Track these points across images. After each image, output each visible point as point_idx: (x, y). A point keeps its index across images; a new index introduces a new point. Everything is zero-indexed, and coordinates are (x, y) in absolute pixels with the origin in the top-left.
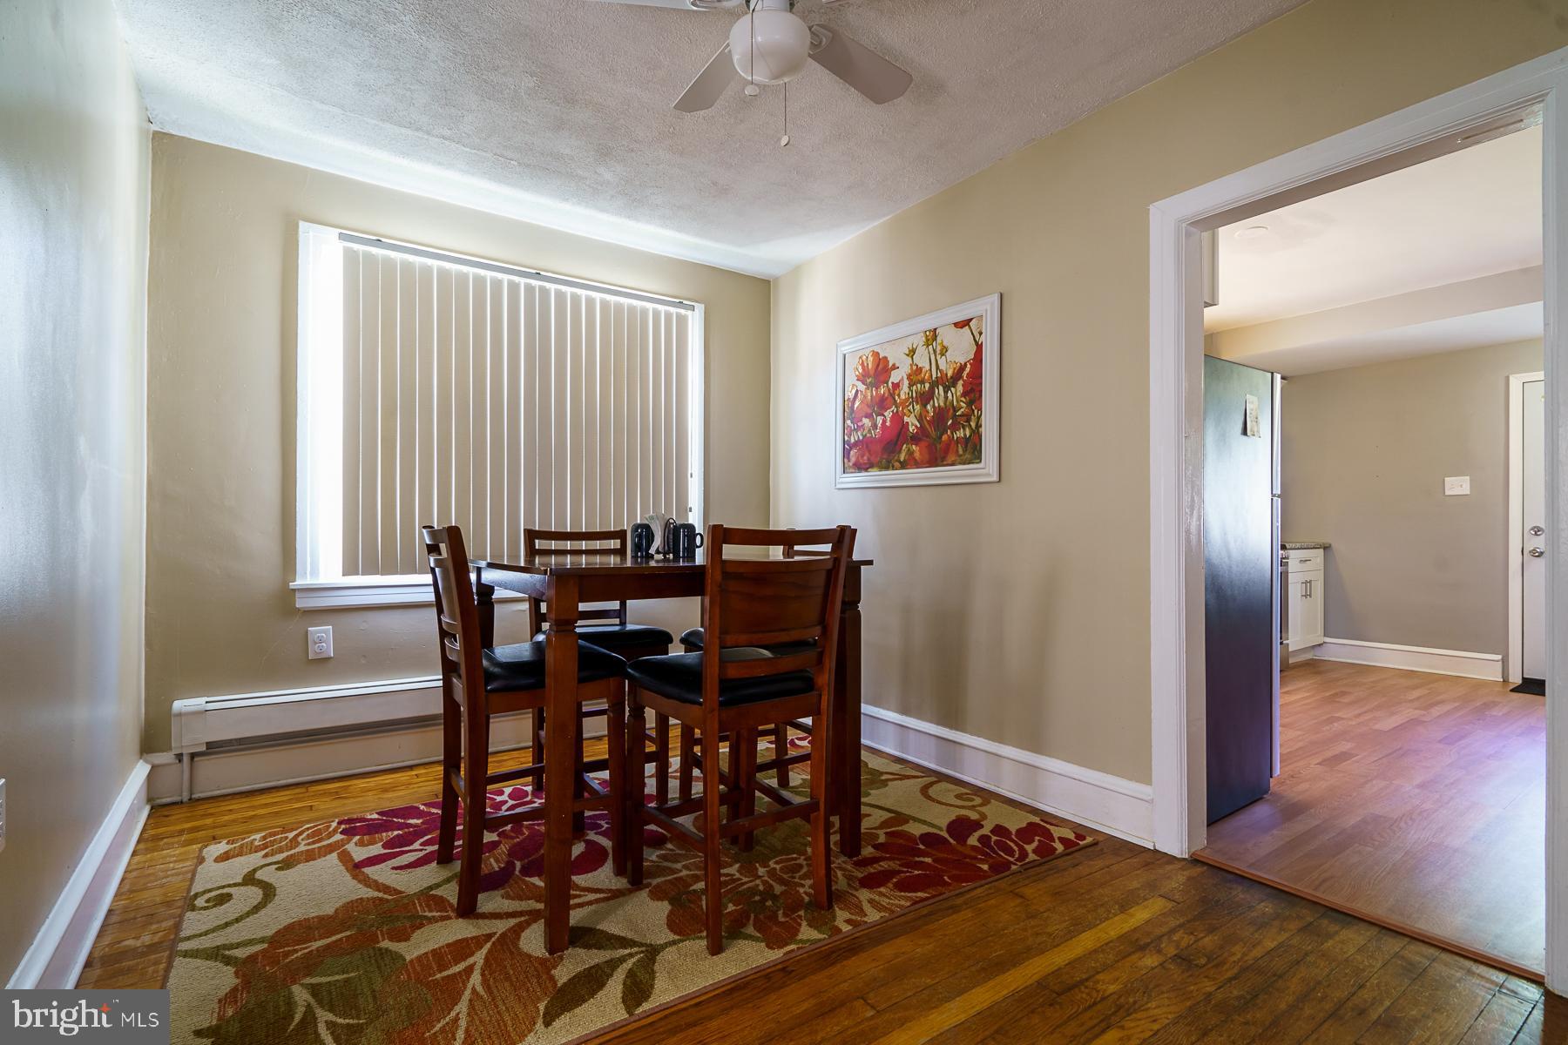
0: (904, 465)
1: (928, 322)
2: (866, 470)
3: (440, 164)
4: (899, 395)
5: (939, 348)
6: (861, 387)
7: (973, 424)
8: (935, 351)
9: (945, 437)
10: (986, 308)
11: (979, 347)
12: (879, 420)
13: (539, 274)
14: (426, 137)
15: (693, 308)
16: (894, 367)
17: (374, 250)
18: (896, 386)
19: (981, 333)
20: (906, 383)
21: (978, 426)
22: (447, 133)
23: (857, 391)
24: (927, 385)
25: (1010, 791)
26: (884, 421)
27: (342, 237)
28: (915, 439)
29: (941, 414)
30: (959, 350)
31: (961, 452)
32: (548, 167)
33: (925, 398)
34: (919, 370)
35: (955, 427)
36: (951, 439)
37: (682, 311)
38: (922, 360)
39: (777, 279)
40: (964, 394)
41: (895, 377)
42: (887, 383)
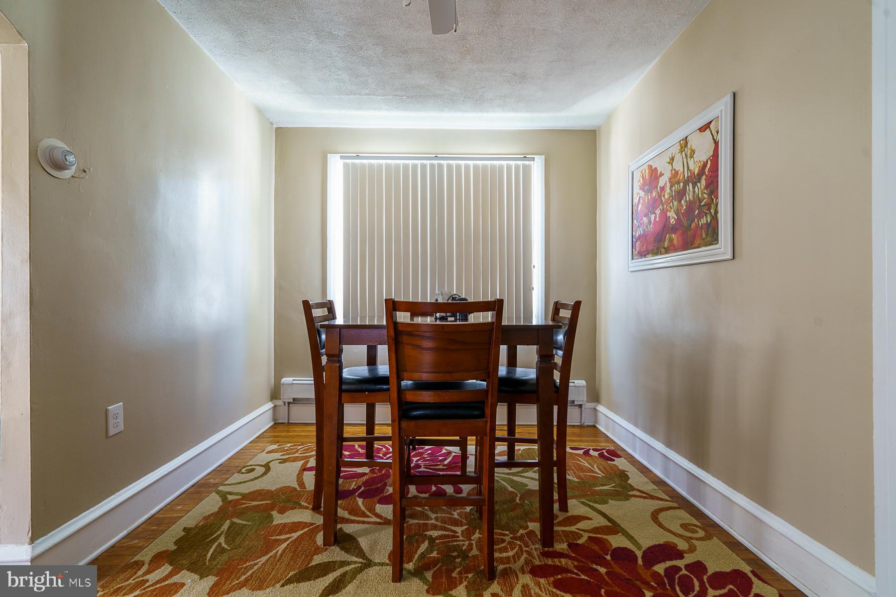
0: (667, 251)
1: (679, 135)
2: (645, 256)
3: (375, 109)
4: (664, 196)
5: (689, 152)
6: (642, 194)
7: (713, 211)
8: (686, 155)
9: (693, 225)
10: (721, 109)
11: (716, 143)
12: (653, 218)
13: (437, 156)
14: (360, 97)
15: (533, 159)
16: (662, 174)
17: (357, 161)
18: (663, 189)
19: (718, 132)
20: (668, 185)
21: (716, 212)
22: (367, 91)
23: (640, 197)
24: (682, 184)
25: (739, 535)
26: (655, 218)
27: (342, 157)
28: (674, 230)
29: (690, 205)
30: (702, 150)
31: (704, 236)
32: (421, 94)
33: (681, 194)
34: (677, 173)
35: (700, 217)
36: (697, 226)
37: (527, 163)
38: (678, 166)
39: (600, 127)
40: (706, 187)
41: (663, 181)
42: (657, 188)
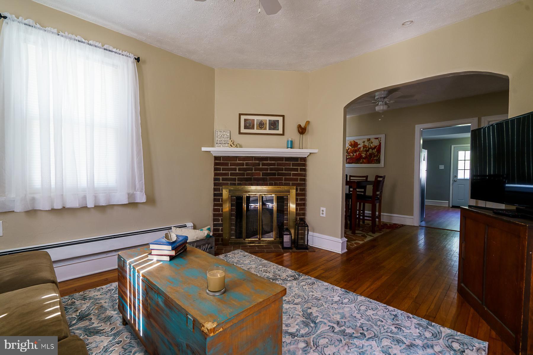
0: (361, 163)
1: (368, 137)
2: (351, 164)
4: (360, 150)
5: (371, 142)
6: (350, 147)
7: (378, 157)
8: (370, 143)
9: (372, 159)
10: (382, 137)
11: (380, 143)
12: (355, 154)
16: (359, 144)
18: (360, 148)
19: (381, 141)
20: (362, 148)
21: (380, 157)
23: (349, 148)
24: (368, 149)
26: (356, 155)
28: (364, 158)
29: (371, 155)
30: (376, 143)
31: (375, 161)
33: (367, 151)
34: (366, 146)
35: (374, 157)
36: (373, 159)
38: (366, 144)
40: (376, 151)
41: (359, 146)
42: (357, 147)
